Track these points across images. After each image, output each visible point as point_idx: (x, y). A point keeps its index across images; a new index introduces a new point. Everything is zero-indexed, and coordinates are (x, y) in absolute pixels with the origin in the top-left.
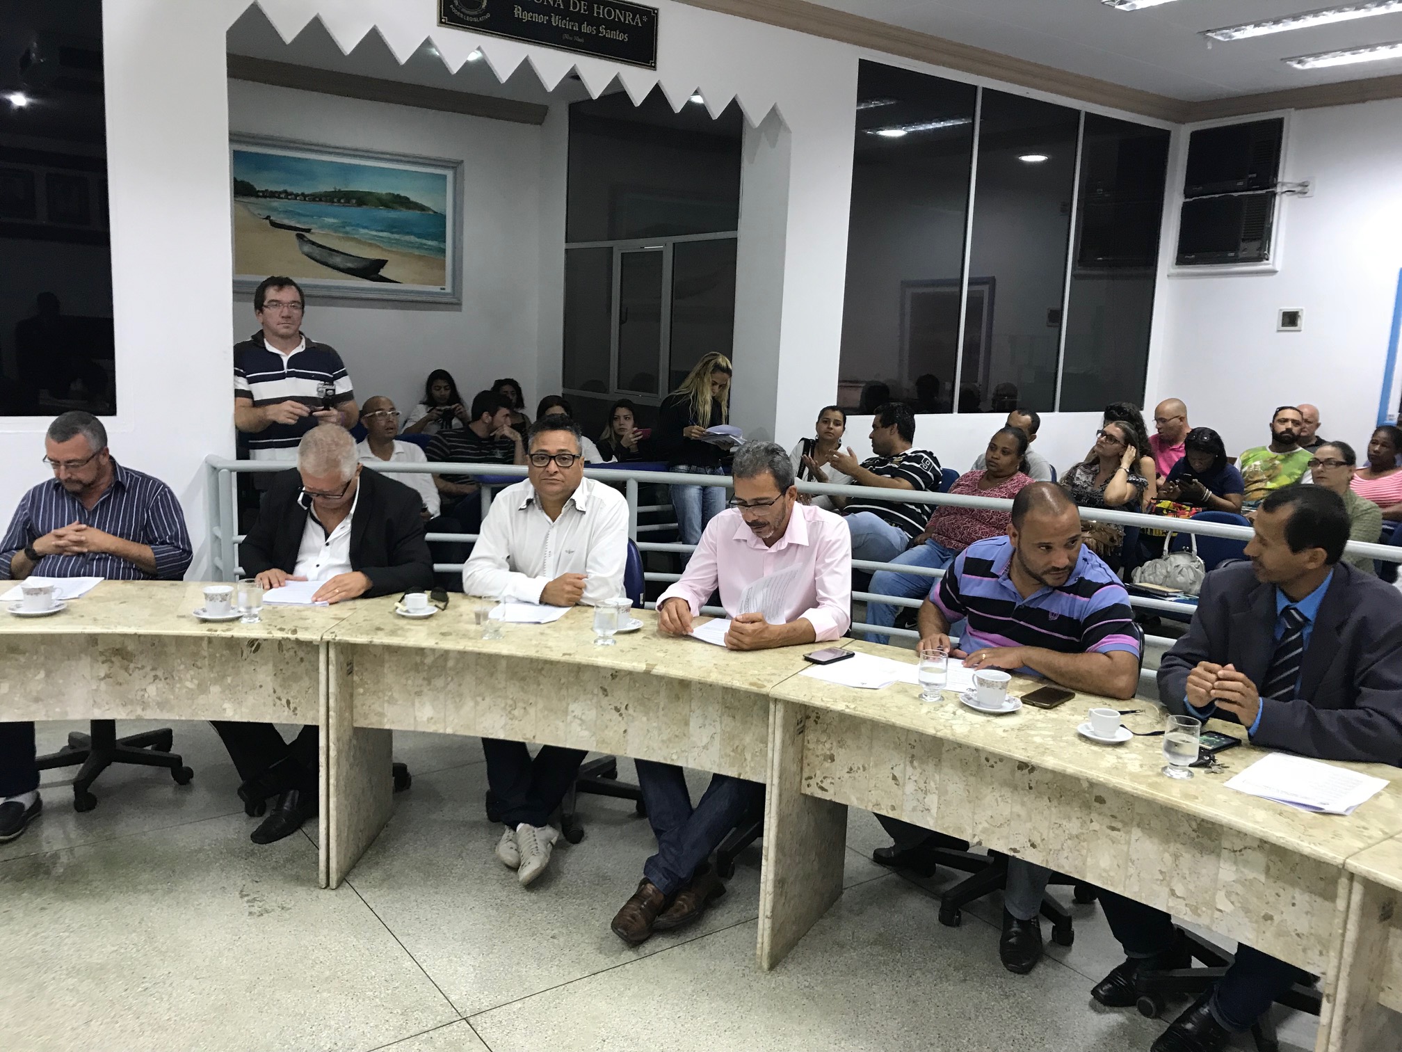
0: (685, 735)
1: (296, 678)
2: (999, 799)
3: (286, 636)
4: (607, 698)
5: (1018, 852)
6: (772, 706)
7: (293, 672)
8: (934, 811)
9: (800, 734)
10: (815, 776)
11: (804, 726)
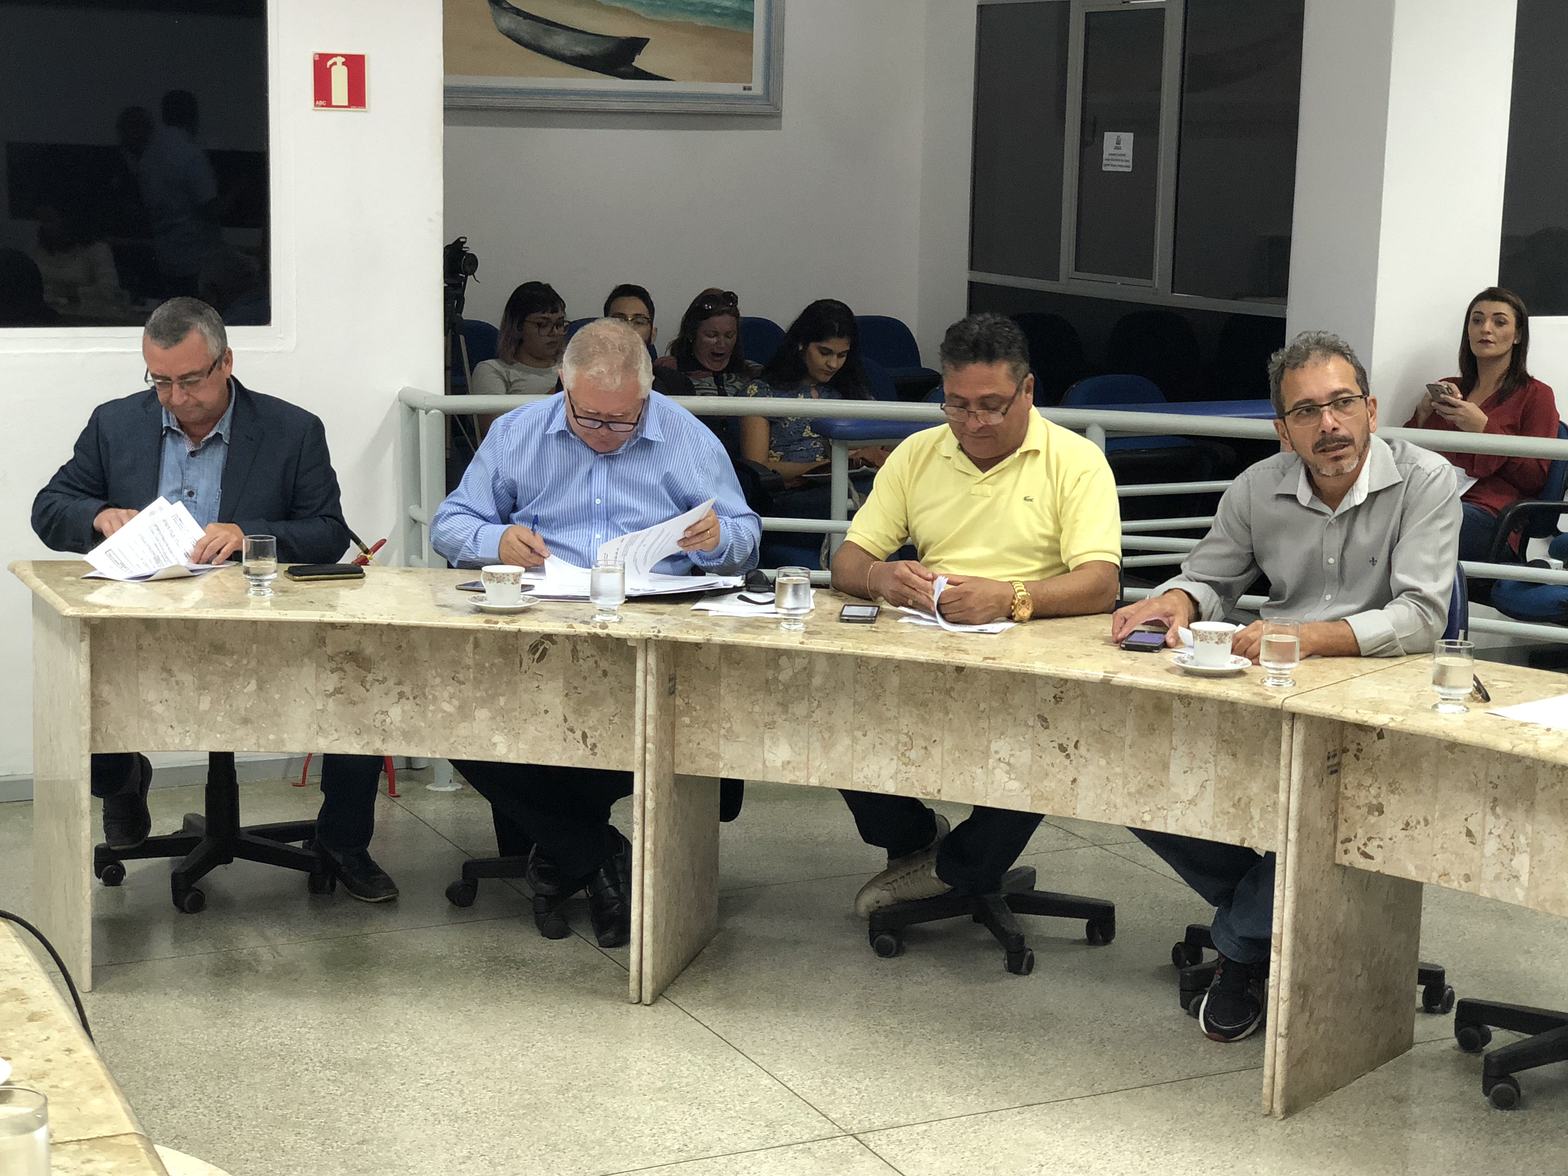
0: (1162, 785)
1: (595, 700)
3: (593, 630)
4: (1047, 732)
6: (1286, 727)
7: (592, 692)
8: (1525, 878)
9: (1332, 773)
10: (1355, 837)
11: (1339, 763)
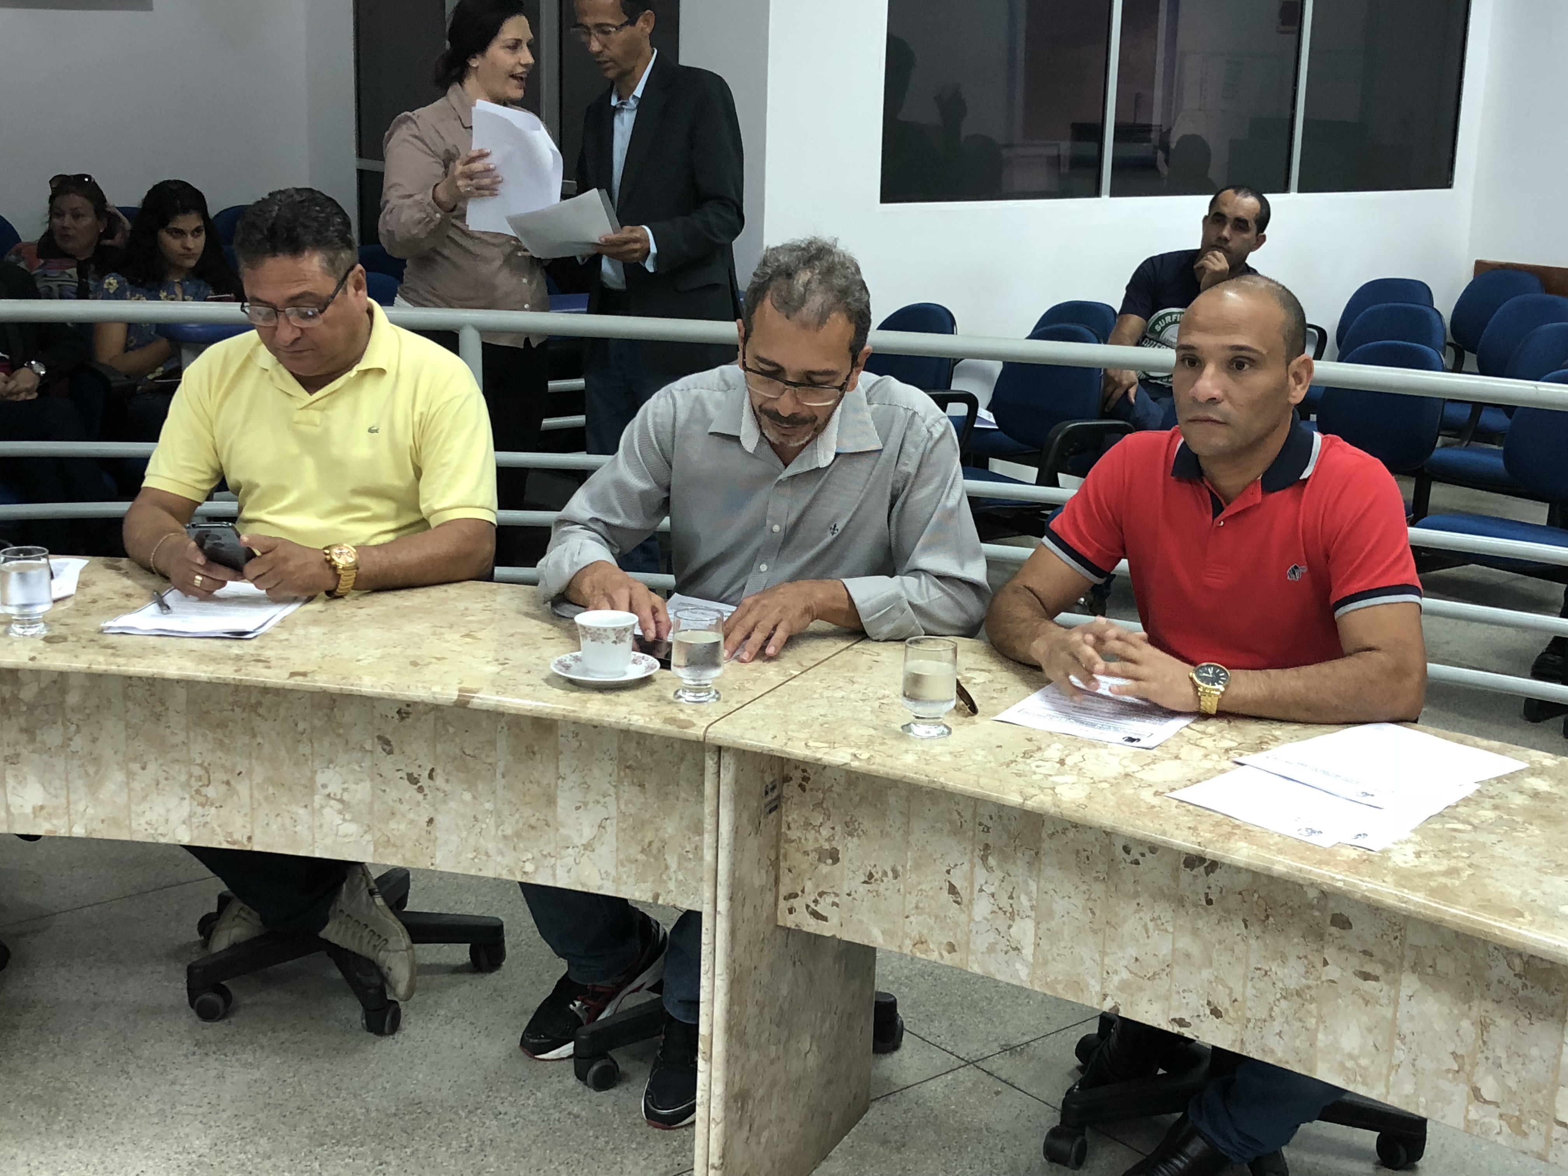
0: (548, 825)
2: (1151, 925)
4: (391, 758)
5: (1188, 1025)
6: (710, 764)
8: (1028, 951)
9: (770, 812)
10: (803, 891)
11: (779, 797)
